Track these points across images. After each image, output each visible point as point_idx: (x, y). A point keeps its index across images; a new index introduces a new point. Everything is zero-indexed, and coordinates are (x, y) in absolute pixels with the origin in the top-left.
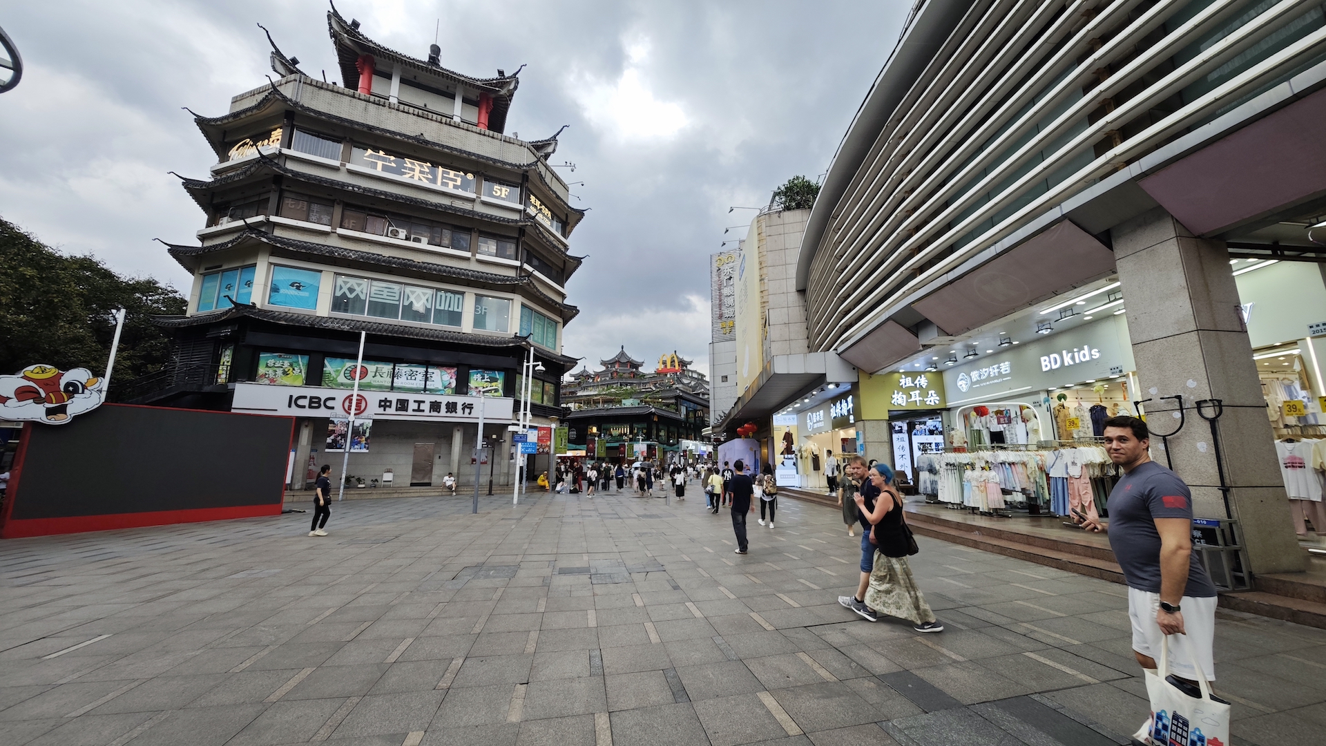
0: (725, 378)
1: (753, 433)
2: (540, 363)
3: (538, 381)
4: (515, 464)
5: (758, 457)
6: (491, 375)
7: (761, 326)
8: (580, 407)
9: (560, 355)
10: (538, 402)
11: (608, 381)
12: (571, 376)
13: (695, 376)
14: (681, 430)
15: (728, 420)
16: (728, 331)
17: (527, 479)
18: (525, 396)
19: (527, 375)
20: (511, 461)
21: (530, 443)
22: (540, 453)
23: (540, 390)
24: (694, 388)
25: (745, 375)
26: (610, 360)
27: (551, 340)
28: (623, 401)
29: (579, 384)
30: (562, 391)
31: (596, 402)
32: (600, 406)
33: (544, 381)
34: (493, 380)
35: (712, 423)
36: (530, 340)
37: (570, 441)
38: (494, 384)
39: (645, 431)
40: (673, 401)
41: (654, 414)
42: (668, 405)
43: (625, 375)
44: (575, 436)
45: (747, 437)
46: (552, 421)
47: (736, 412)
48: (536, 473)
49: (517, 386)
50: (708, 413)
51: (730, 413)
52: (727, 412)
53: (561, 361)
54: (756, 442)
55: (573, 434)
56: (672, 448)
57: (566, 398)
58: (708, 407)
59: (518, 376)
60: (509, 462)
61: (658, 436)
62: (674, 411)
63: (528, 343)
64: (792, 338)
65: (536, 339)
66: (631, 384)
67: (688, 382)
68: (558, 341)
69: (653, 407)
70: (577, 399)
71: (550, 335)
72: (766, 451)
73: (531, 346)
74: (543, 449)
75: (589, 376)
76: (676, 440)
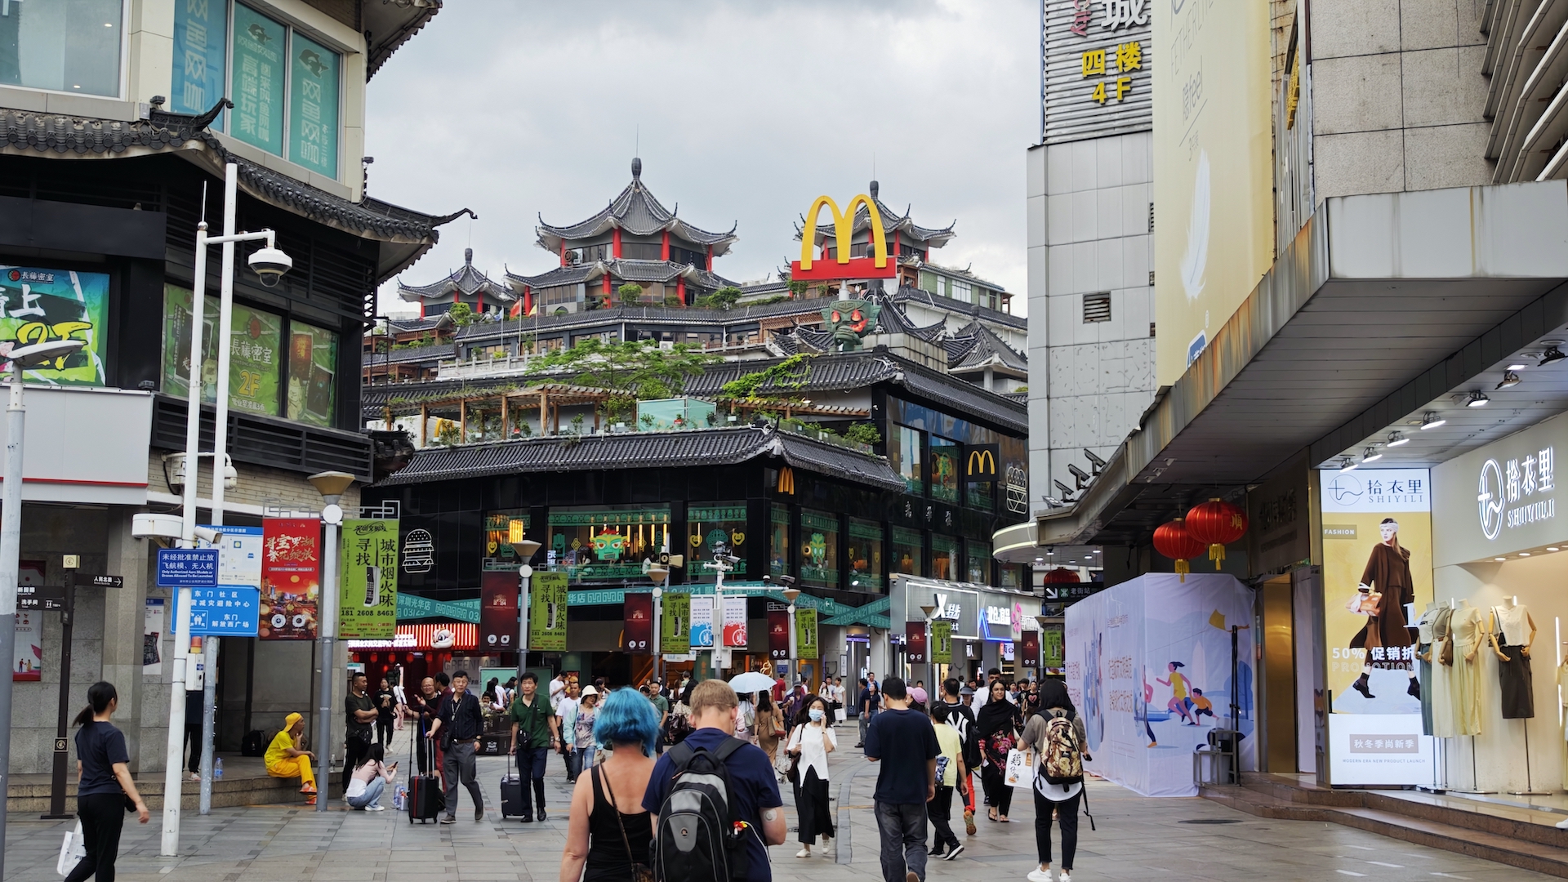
0: (1098, 305)
1: (1229, 548)
2: (270, 235)
3: (260, 316)
4: (164, 684)
5: (1249, 655)
6: (47, 290)
7: (1270, 66)
8: (450, 433)
9: (356, 198)
10: (266, 410)
11: (571, 318)
12: (408, 294)
13: (961, 294)
14: (899, 536)
15: (1114, 490)
16: (1117, 90)
17: (220, 748)
18: (203, 384)
19: (213, 292)
20: (150, 670)
21: (229, 589)
22: (274, 635)
23: (271, 358)
24: (959, 349)
25: (1194, 291)
26: (584, 225)
27: (314, 132)
28: (644, 408)
29: (445, 330)
30: (370, 363)
31: (523, 411)
32: (540, 429)
33: (286, 317)
34: (60, 310)
35: (1037, 507)
36: (223, 131)
37: (407, 584)
38: (62, 328)
39: (738, 538)
40: (864, 406)
41: (779, 462)
42: (840, 425)
43: (651, 293)
44: (429, 561)
45: (1200, 564)
46: (325, 490)
47: (1149, 456)
48: (257, 723)
49: (168, 340)
50: (1023, 460)
51: (1120, 460)
52: (1106, 455)
53: (361, 224)
54: (1240, 588)
55: (423, 552)
56: (860, 613)
57: (386, 391)
58: (1022, 435)
59: (170, 293)
60: (137, 676)
61: (796, 560)
62: (870, 451)
63: (212, 145)
64: (1414, 116)
65: (247, 124)
66: (677, 331)
67: (933, 320)
68: (346, 137)
69: (775, 431)
70: (435, 397)
71: (312, 110)
72: (1286, 629)
73: (226, 157)
74: (289, 615)
75: (485, 298)
76: (876, 576)
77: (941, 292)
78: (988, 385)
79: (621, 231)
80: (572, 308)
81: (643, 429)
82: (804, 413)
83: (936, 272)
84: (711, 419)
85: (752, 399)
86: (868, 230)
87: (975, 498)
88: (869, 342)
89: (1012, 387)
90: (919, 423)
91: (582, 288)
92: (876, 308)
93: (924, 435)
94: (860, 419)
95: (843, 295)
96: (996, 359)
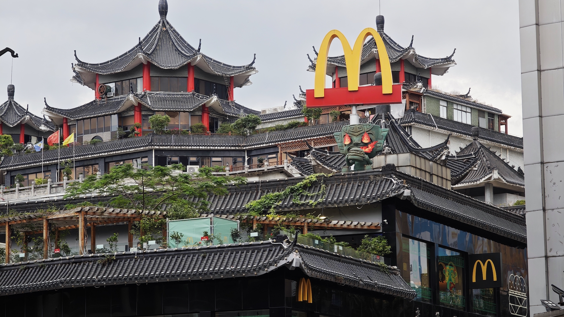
11: (106, 146)
13: (462, 116)
24: (461, 166)
28: (174, 226)
31: (63, 232)
32: (79, 248)
40: (375, 221)
41: (298, 274)
42: (354, 238)
43: (178, 122)
50: (523, 267)
58: (521, 244)
62: (381, 262)
66: (203, 156)
67: (437, 141)
75: (26, 130)
77: (443, 114)
78: (488, 199)
79: (150, 66)
80: (106, 137)
81: (173, 245)
82: (321, 228)
83: (439, 97)
84: (235, 235)
85: (272, 217)
86: (375, 61)
87: (480, 304)
88: (379, 161)
89: (511, 201)
90: (426, 236)
91: (115, 118)
92: (384, 131)
93: (430, 246)
94: (372, 232)
95: (354, 119)
96: (495, 175)
